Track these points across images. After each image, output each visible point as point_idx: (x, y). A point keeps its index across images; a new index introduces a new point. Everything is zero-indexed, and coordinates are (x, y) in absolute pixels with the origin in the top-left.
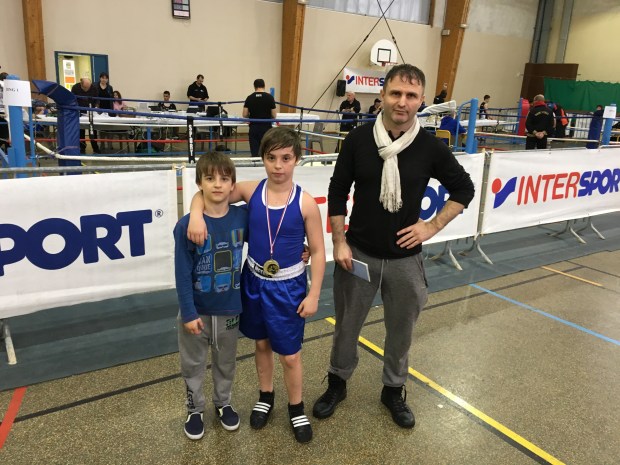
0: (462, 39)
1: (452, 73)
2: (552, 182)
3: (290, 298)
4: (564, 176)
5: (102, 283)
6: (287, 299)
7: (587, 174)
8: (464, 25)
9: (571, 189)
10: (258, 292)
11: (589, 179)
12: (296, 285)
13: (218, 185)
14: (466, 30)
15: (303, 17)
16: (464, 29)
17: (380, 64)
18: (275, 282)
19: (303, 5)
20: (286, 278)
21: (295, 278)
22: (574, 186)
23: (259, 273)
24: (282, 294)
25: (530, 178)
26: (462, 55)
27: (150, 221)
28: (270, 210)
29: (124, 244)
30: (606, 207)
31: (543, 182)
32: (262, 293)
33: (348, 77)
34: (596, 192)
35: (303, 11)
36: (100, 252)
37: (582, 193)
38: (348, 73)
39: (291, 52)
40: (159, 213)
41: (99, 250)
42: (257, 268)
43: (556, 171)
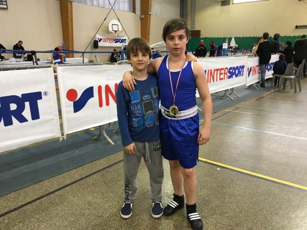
0: (150, 19)
1: (148, 36)
2: (219, 72)
3: (188, 131)
4: (222, 69)
5: (16, 138)
6: (187, 131)
7: (231, 68)
8: (150, 13)
9: (226, 75)
10: (167, 128)
11: (231, 71)
12: (192, 122)
13: (141, 59)
14: (151, 15)
15: (71, 8)
16: (150, 15)
17: (114, 32)
18: (178, 121)
19: (71, 2)
20: (185, 118)
21: (191, 118)
22: (226, 74)
23: (168, 115)
24: (183, 128)
25: (211, 70)
26: (151, 27)
27: (41, 98)
28: (171, 72)
29: (27, 113)
30: (238, 83)
31: (216, 72)
32: (170, 128)
33: (98, 39)
34: (234, 76)
35: (71, 4)
36: (14, 119)
37: (230, 77)
38: (98, 37)
39: (68, 26)
40: (45, 94)
41: (13, 117)
42: (166, 112)
43: (220, 67)
